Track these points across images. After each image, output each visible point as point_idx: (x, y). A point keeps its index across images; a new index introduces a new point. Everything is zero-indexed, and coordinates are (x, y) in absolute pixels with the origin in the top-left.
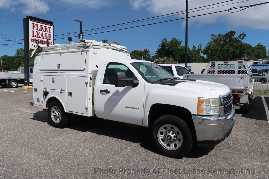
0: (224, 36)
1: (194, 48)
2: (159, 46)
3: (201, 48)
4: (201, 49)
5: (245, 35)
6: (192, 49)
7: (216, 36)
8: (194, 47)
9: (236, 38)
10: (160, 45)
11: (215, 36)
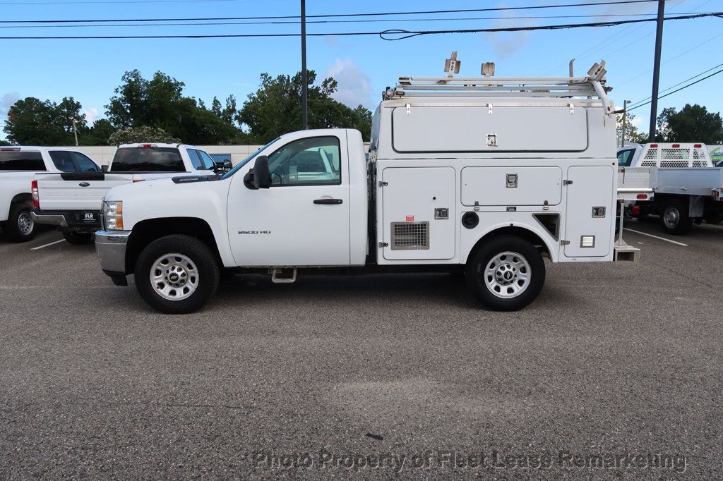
0: (291, 81)
1: (216, 105)
2: (117, 91)
3: (234, 106)
4: (233, 110)
5: (335, 83)
6: (211, 109)
7: (273, 79)
8: (216, 102)
9: (318, 89)
10: (120, 90)
11: (270, 78)
